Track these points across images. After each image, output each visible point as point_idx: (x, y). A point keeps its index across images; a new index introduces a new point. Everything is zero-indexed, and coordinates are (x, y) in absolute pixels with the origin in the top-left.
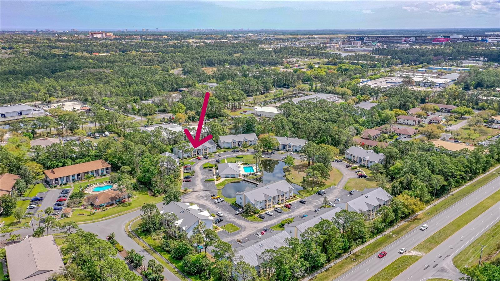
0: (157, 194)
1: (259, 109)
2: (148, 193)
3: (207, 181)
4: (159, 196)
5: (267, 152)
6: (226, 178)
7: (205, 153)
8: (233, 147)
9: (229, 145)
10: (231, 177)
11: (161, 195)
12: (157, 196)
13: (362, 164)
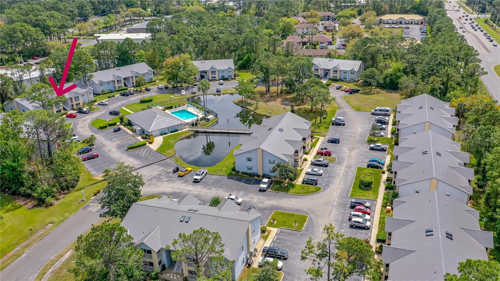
0: (49, 200)
1: (104, 37)
2: (19, 202)
3: (133, 148)
4: (56, 203)
5: (181, 86)
6: (161, 135)
7: (77, 105)
8: (117, 88)
9: (111, 87)
10: (171, 132)
11: (58, 199)
12: (51, 205)
13: (332, 78)
